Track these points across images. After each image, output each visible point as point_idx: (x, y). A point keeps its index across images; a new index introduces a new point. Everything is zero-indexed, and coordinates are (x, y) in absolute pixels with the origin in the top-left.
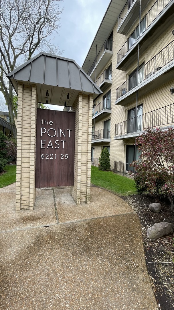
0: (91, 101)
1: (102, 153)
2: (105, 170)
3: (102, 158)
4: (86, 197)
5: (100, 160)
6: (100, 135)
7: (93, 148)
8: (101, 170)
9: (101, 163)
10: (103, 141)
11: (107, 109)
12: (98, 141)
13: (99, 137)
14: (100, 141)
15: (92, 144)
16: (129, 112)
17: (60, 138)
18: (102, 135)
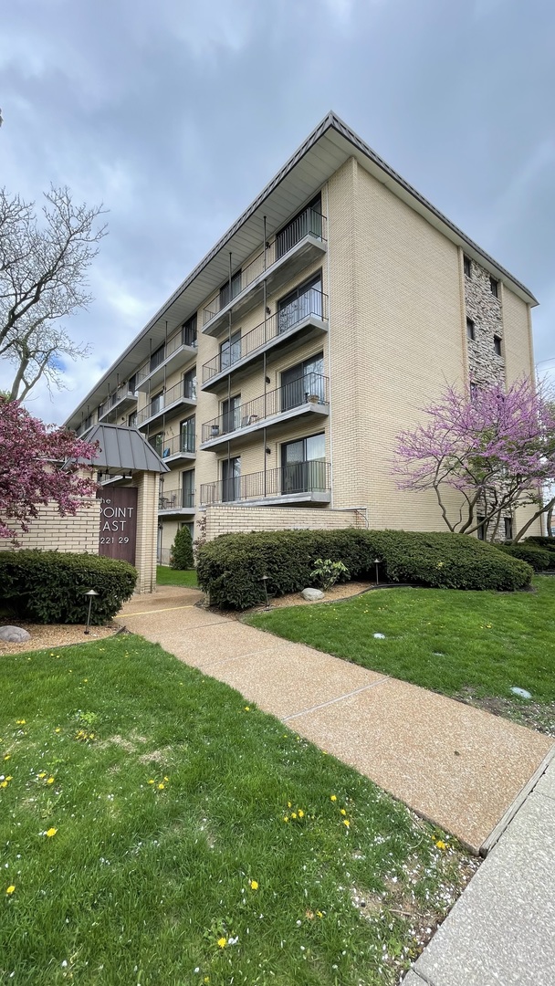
0: (158, 478)
1: (178, 535)
2: (184, 568)
3: (177, 545)
4: (151, 587)
5: (173, 550)
6: (175, 497)
7: (160, 528)
8: (176, 569)
9: (175, 555)
10: (180, 512)
11: (188, 451)
12: (170, 513)
13: (172, 503)
14: (174, 513)
15: (159, 517)
16: (225, 464)
17: (118, 519)
18: (179, 500)
